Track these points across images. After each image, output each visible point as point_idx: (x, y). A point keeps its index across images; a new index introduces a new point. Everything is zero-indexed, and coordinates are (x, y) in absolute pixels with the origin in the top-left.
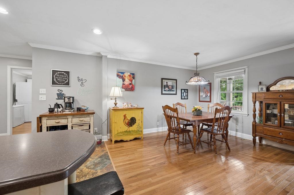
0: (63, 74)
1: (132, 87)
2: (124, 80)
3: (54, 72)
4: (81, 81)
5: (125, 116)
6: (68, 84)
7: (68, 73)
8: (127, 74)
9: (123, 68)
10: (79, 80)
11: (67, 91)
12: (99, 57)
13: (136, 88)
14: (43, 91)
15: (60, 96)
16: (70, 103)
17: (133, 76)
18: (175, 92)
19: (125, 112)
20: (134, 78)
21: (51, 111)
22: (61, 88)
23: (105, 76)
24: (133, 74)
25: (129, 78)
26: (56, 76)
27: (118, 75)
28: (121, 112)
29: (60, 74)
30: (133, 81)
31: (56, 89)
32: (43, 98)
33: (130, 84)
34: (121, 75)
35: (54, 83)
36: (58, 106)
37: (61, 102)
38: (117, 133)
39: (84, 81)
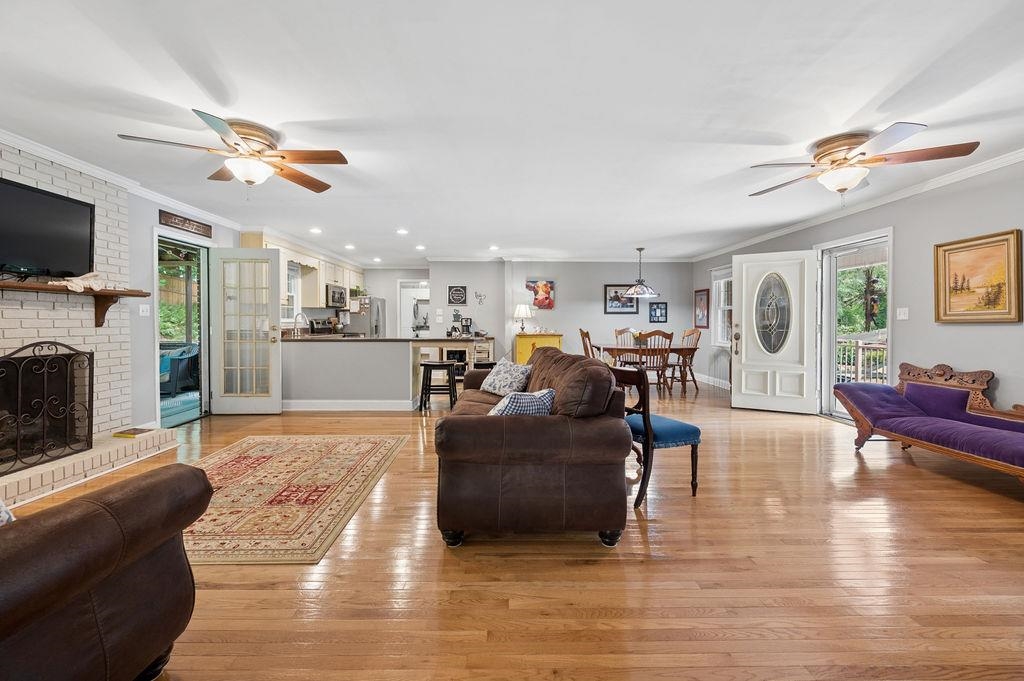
0: (460, 290)
1: (549, 303)
2: (536, 293)
3: (450, 288)
4: (479, 298)
5: (533, 345)
6: (464, 302)
7: (464, 288)
8: (541, 284)
9: (535, 274)
11: (464, 311)
12: (501, 263)
13: (557, 304)
14: (439, 311)
15: (457, 317)
16: (468, 327)
17: (551, 285)
18: (634, 310)
19: (534, 340)
20: (552, 288)
21: (449, 334)
22: (457, 308)
23: (508, 288)
24: (551, 282)
25: (545, 289)
26: (452, 293)
27: (527, 287)
28: (528, 340)
29: (456, 290)
30: (552, 292)
31: (452, 309)
32: (440, 320)
33: (547, 298)
34: (532, 286)
35: (450, 302)
36: (454, 329)
37: (458, 325)
39: (482, 298)
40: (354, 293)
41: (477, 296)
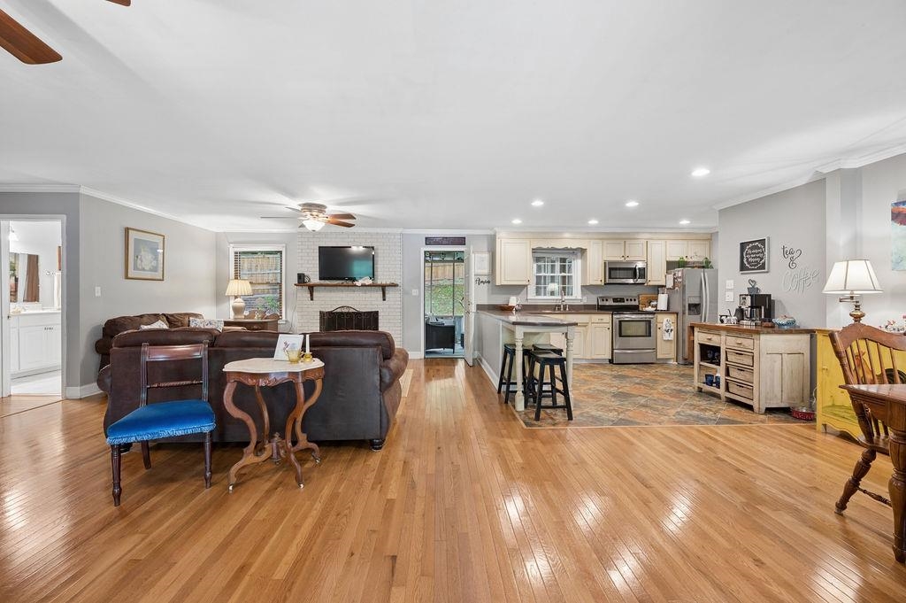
0: (757, 247)
3: (743, 246)
4: (790, 256)
6: (763, 267)
7: (763, 242)
10: (785, 253)
11: (765, 284)
14: (730, 284)
22: (753, 277)
26: (746, 254)
29: (752, 249)
31: (745, 280)
32: (730, 297)
35: (743, 268)
38: (830, 404)
39: (795, 255)
40: (671, 266)
41: (787, 253)
